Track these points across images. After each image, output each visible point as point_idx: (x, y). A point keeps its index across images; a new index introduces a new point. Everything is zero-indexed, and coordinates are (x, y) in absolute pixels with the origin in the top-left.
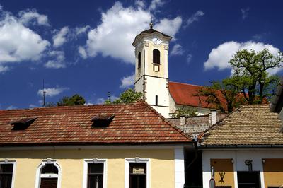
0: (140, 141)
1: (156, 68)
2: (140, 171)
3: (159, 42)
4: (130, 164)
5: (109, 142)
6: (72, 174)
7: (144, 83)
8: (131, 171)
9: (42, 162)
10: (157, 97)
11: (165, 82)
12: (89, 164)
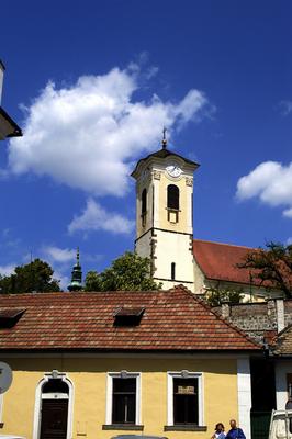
0: (189, 348)
1: (173, 216)
2: (189, 390)
3: (178, 172)
4: (175, 380)
5: (144, 348)
6: (90, 394)
7: (153, 242)
8: (175, 389)
9: (44, 377)
10: (173, 265)
11: (187, 240)
12: (114, 380)
